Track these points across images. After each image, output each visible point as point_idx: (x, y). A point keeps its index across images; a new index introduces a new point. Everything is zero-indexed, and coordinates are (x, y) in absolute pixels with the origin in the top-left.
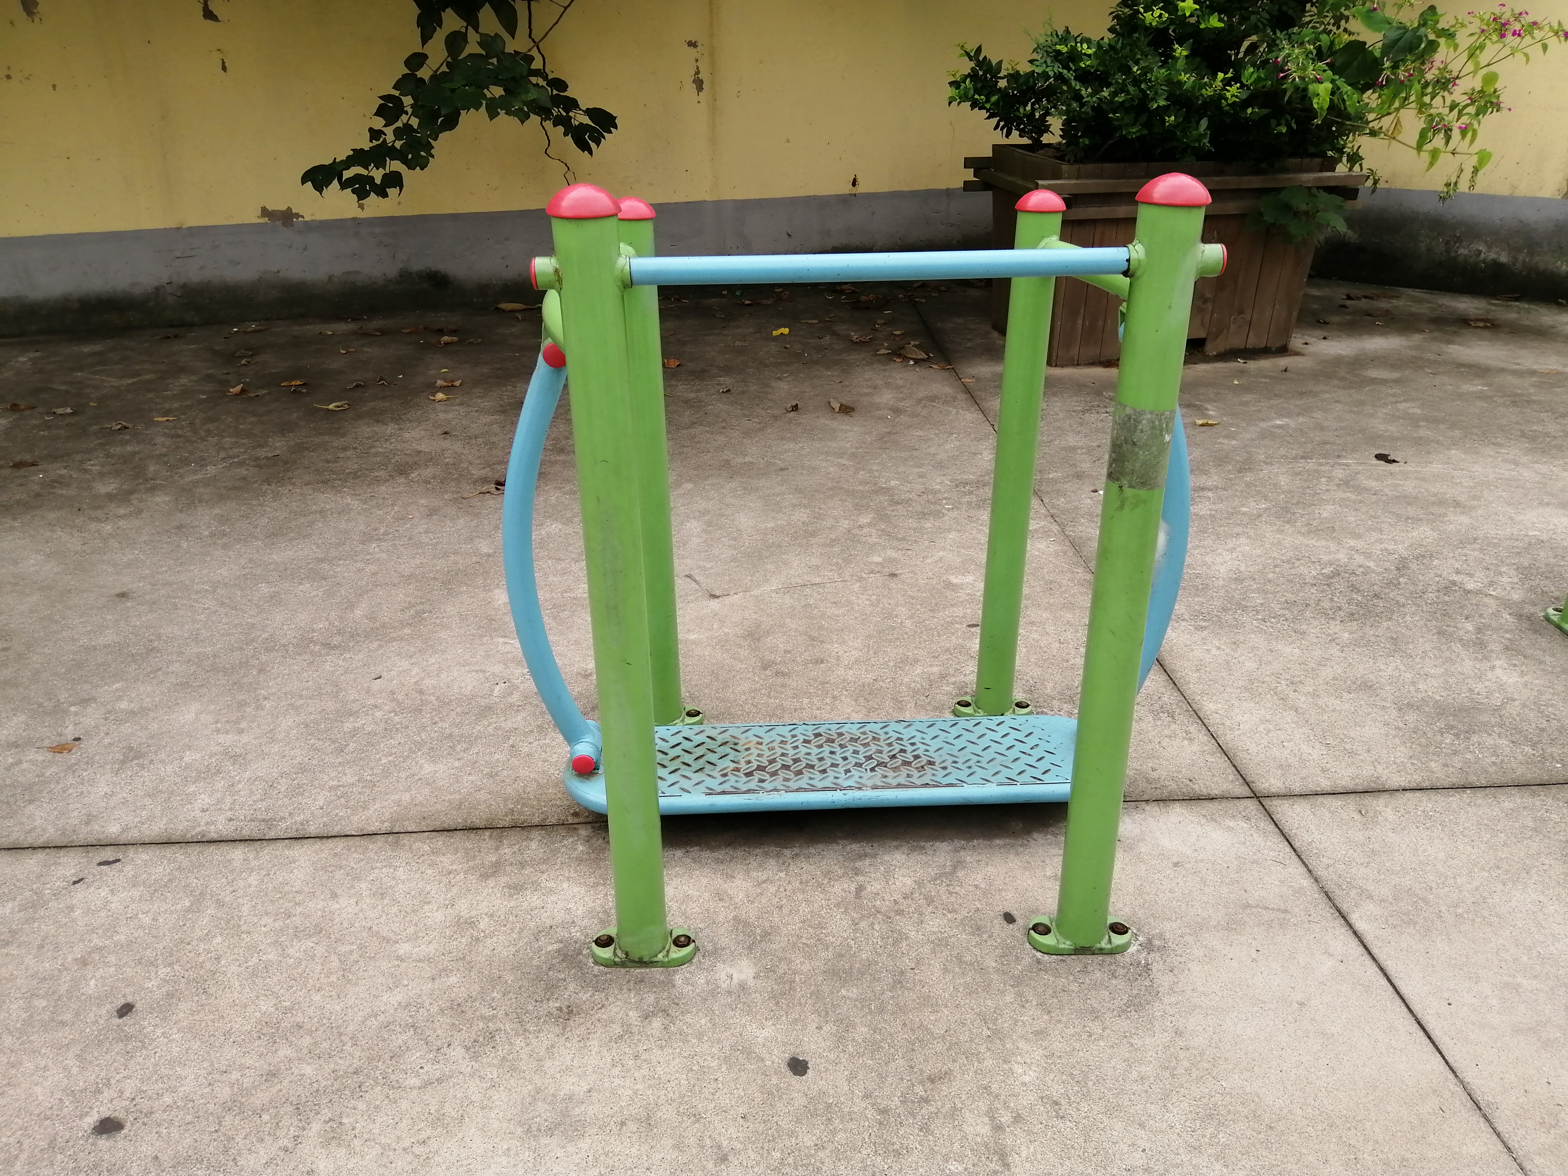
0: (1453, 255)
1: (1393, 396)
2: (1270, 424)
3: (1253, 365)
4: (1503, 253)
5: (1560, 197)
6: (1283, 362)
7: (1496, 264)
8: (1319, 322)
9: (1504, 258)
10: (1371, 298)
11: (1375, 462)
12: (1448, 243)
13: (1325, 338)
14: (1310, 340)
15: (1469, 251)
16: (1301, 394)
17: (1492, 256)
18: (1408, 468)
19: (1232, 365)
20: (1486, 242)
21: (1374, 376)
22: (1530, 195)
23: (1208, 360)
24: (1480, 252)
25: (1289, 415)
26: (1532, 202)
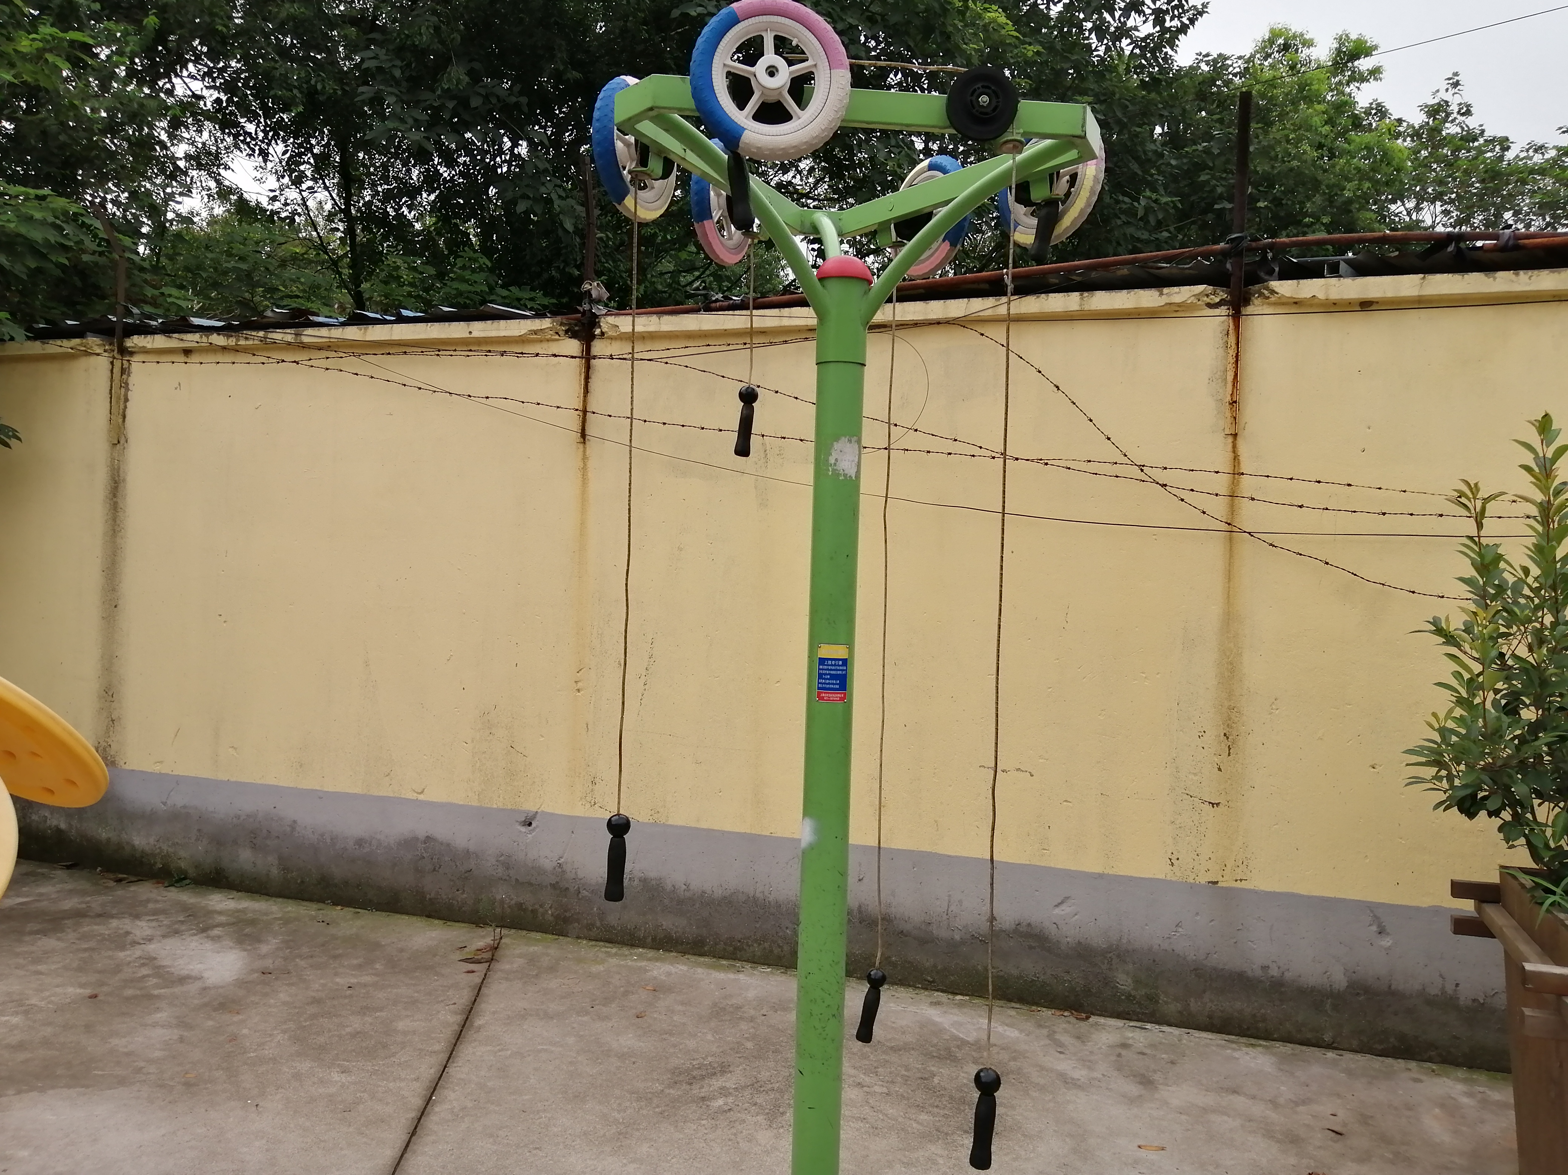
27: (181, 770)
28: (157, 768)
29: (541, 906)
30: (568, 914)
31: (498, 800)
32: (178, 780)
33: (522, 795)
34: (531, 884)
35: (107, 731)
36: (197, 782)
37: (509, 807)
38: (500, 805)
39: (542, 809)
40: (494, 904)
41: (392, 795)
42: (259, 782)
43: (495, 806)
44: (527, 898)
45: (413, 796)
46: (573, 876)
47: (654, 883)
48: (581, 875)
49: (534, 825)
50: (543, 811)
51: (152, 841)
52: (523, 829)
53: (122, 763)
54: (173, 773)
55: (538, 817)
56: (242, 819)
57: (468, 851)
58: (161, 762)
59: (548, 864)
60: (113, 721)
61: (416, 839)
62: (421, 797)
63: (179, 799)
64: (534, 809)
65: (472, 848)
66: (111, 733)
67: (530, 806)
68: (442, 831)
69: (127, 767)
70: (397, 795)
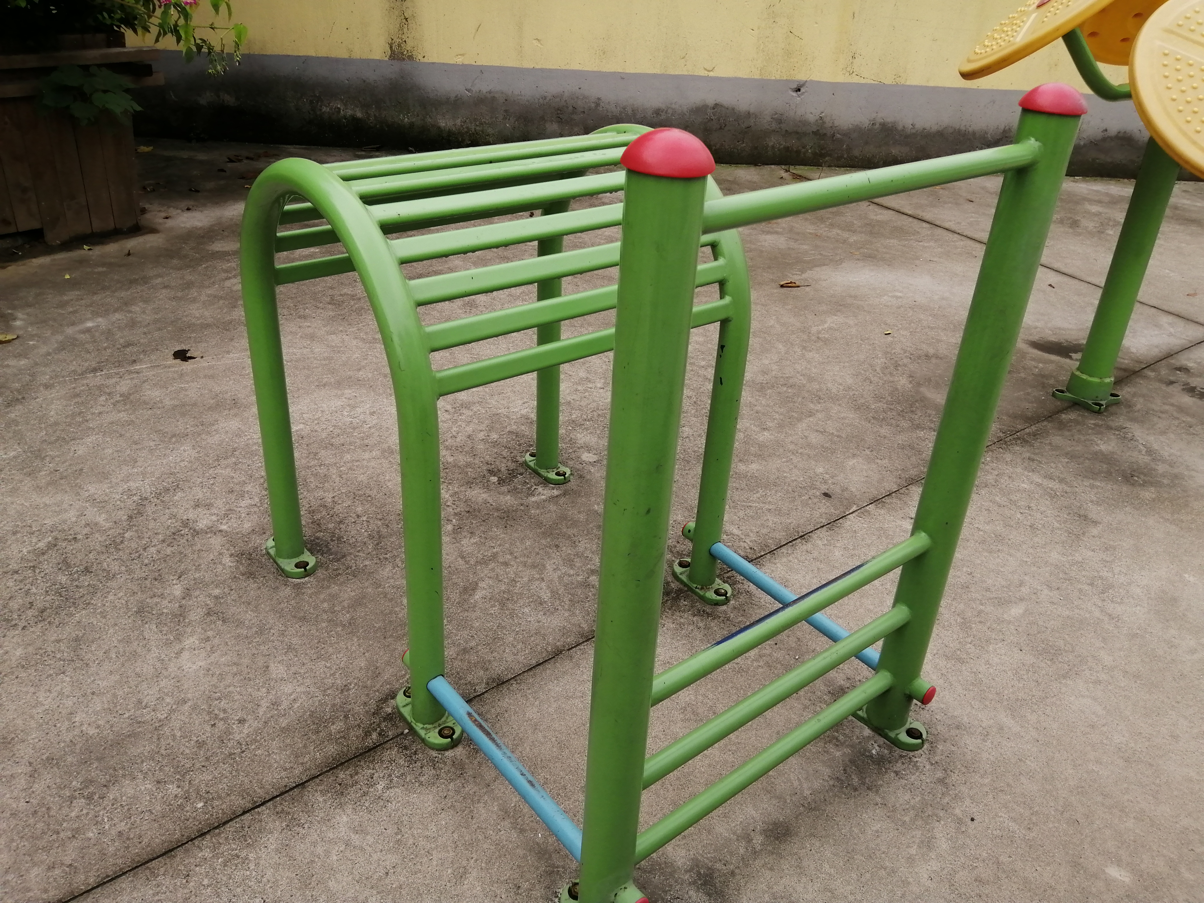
0: (318, 113)
1: (226, 271)
2: (77, 328)
3: (97, 251)
4: (358, 109)
5: (387, 59)
6: (133, 243)
7: (354, 119)
8: (191, 190)
9: (359, 115)
10: (252, 159)
11: (172, 361)
12: (311, 102)
13: (188, 209)
14: (173, 212)
15: (331, 109)
16: (133, 282)
17: (349, 112)
18: (204, 363)
19: (76, 254)
20: (342, 100)
21: (217, 249)
22: (364, 58)
23: (50, 250)
24: (339, 109)
25: (106, 313)
26: (367, 62)
27: (484, 61)
28: (459, 60)
29: (803, 148)
30: (823, 152)
31: (776, 73)
32: (482, 70)
33: (796, 68)
34: (797, 133)
35: (401, 28)
36: (502, 70)
37: (785, 78)
38: (778, 77)
39: (811, 78)
40: (767, 149)
41: (686, 73)
42: (564, 68)
43: (773, 78)
44: (793, 143)
45: (706, 73)
46: (830, 125)
47: (890, 125)
48: (836, 123)
49: (802, 90)
50: (811, 80)
51: (458, 122)
52: (794, 94)
53: (420, 57)
54: (478, 64)
55: (807, 85)
56: (548, 99)
57: (749, 113)
58: (462, 55)
59: (811, 118)
60: (406, 19)
61: (706, 107)
62: (711, 74)
63: (484, 87)
64: (804, 79)
65: (752, 111)
66: (405, 30)
67: (801, 77)
68: (728, 99)
69: (425, 60)
70: (690, 73)
